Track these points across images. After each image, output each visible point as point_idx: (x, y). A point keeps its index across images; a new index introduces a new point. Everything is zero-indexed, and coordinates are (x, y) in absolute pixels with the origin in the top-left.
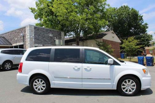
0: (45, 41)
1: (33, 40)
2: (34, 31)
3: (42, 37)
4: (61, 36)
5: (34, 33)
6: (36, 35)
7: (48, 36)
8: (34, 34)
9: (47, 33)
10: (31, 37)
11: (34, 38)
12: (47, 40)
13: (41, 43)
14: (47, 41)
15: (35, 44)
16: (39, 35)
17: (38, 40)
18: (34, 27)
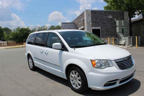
0: (104, 23)
1: (91, 23)
2: (91, 15)
3: (100, 19)
4: (124, 16)
5: (91, 16)
6: (93, 19)
7: (107, 18)
8: (91, 18)
9: (106, 15)
10: (89, 20)
11: (91, 21)
12: (106, 22)
13: (99, 25)
14: (105, 24)
15: (92, 27)
16: (97, 18)
17: (96, 23)
18: (90, 12)
